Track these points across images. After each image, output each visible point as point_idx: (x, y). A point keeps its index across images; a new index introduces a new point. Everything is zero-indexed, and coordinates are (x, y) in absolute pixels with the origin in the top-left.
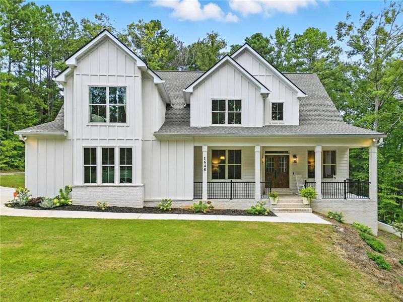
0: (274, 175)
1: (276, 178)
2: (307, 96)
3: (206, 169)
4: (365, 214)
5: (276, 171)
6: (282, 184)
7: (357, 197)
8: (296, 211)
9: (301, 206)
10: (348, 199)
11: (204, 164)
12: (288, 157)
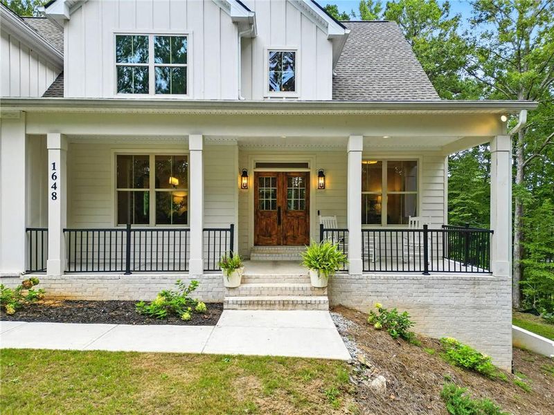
0: (275, 216)
1: (279, 223)
2: (348, 31)
3: (58, 196)
4: (478, 313)
5: (279, 208)
6: (294, 238)
7: (464, 269)
8: (284, 305)
9: (303, 292)
10: (433, 275)
11: (51, 182)
12: (306, 177)
